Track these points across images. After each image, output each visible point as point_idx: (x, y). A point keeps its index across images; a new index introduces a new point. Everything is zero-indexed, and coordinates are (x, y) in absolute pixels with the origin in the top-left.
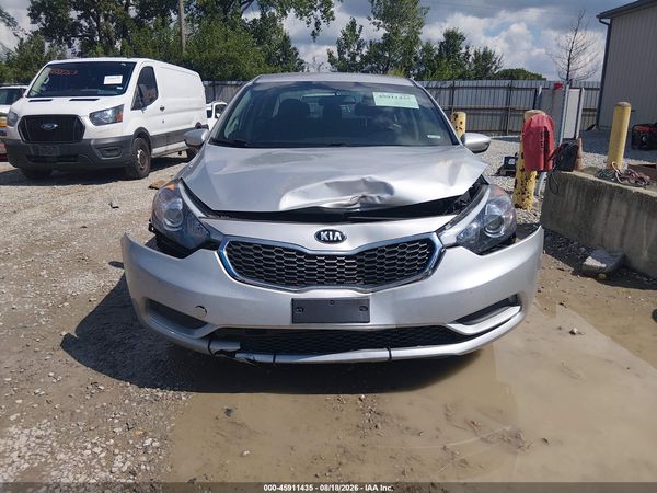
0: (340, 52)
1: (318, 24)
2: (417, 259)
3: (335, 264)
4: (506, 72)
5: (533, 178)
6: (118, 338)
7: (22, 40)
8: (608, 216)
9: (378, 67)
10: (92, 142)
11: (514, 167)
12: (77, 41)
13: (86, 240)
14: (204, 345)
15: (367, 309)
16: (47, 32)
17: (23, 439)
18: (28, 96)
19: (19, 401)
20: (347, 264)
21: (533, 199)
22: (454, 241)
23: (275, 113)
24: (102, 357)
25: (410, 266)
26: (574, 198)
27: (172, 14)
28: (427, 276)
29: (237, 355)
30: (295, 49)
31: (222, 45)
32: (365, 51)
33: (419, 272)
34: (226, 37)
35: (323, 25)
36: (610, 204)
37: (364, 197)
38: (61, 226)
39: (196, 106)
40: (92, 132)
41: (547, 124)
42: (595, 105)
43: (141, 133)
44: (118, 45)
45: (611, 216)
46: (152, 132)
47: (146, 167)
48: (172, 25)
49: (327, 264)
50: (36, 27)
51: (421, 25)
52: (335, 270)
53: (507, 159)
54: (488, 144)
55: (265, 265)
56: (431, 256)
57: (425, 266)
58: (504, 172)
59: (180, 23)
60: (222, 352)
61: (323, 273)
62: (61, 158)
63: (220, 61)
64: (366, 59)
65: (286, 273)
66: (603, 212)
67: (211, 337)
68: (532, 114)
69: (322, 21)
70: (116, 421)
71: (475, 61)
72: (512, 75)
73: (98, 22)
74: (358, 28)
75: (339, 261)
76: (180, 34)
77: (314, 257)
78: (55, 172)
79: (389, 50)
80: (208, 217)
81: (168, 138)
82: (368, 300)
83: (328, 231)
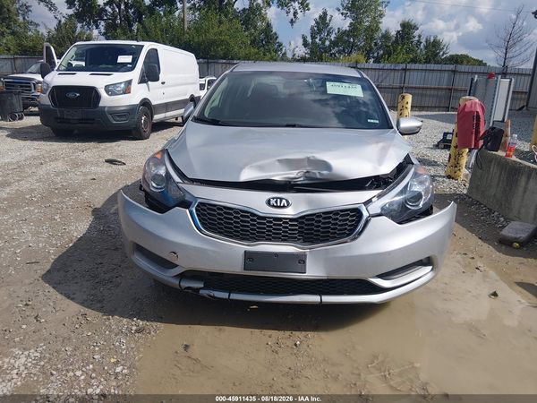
0: (313, 37)
1: (295, 14)
2: (347, 224)
3: (280, 225)
4: (452, 56)
5: (464, 155)
6: (107, 276)
7: (60, 21)
8: (525, 192)
9: (344, 51)
10: (106, 109)
11: (450, 141)
12: (103, 23)
13: (94, 190)
14: (176, 282)
15: (304, 262)
16: (79, 16)
17: (23, 360)
18: (58, 70)
19: (24, 327)
20: (290, 225)
21: (465, 171)
22: (379, 211)
23: (249, 93)
24: (93, 292)
25: (341, 230)
26: (498, 175)
27: (178, 3)
28: (355, 239)
29: (201, 292)
30: (275, 34)
31: (216, 29)
32: (333, 37)
33: (348, 235)
34: (220, 22)
35: (300, 15)
36: (527, 182)
37: (308, 172)
38: (76, 177)
39: (190, 81)
40: (107, 101)
41: (479, 109)
42: (526, 89)
43: (145, 103)
44: (135, 27)
45: (528, 193)
46: (154, 103)
47: (148, 129)
48: (177, 13)
49: (274, 225)
50: (71, 12)
51: (381, 16)
52: (280, 230)
53: (445, 134)
54: (420, 127)
55: (226, 223)
56: (358, 222)
57: (353, 230)
58: (442, 145)
59: (183, 11)
60: (189, 288)
61: (271, 231)
62: (81, 121)
63: (213, 43)
64: (334, 44)
65: (242, 230)
66: (521, 189)
67: (182, 276)
68: (467, 100)
69: (299, 11)
70: (97, 349)
71: (426, 48)
72: (456, 60)
73: (119, 8)
74: (328, 18)
75: (284, 223)
76: (183, 20)
77: (264, 218)
78: (76, 132)
79: (354, 36)
80: (184, 183)
81: (167, 107)
82: (306, 256)
83: (277, 198)
